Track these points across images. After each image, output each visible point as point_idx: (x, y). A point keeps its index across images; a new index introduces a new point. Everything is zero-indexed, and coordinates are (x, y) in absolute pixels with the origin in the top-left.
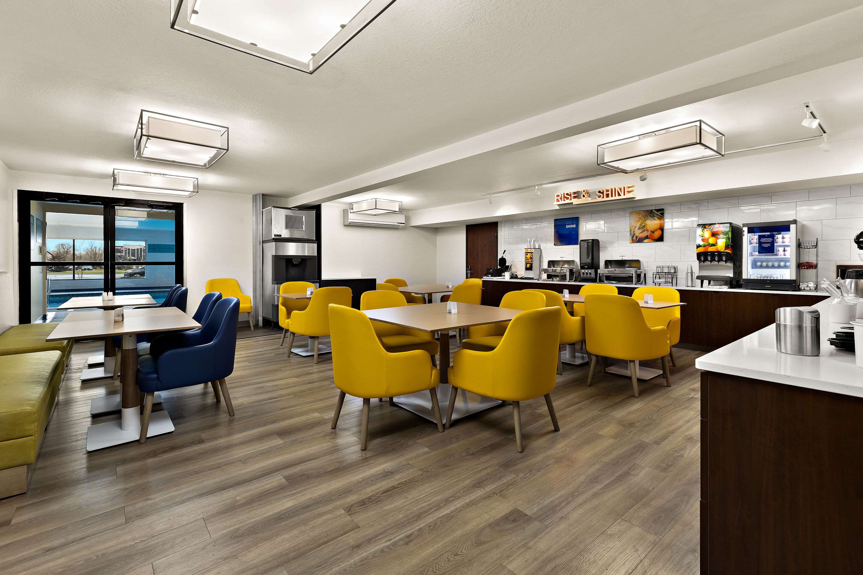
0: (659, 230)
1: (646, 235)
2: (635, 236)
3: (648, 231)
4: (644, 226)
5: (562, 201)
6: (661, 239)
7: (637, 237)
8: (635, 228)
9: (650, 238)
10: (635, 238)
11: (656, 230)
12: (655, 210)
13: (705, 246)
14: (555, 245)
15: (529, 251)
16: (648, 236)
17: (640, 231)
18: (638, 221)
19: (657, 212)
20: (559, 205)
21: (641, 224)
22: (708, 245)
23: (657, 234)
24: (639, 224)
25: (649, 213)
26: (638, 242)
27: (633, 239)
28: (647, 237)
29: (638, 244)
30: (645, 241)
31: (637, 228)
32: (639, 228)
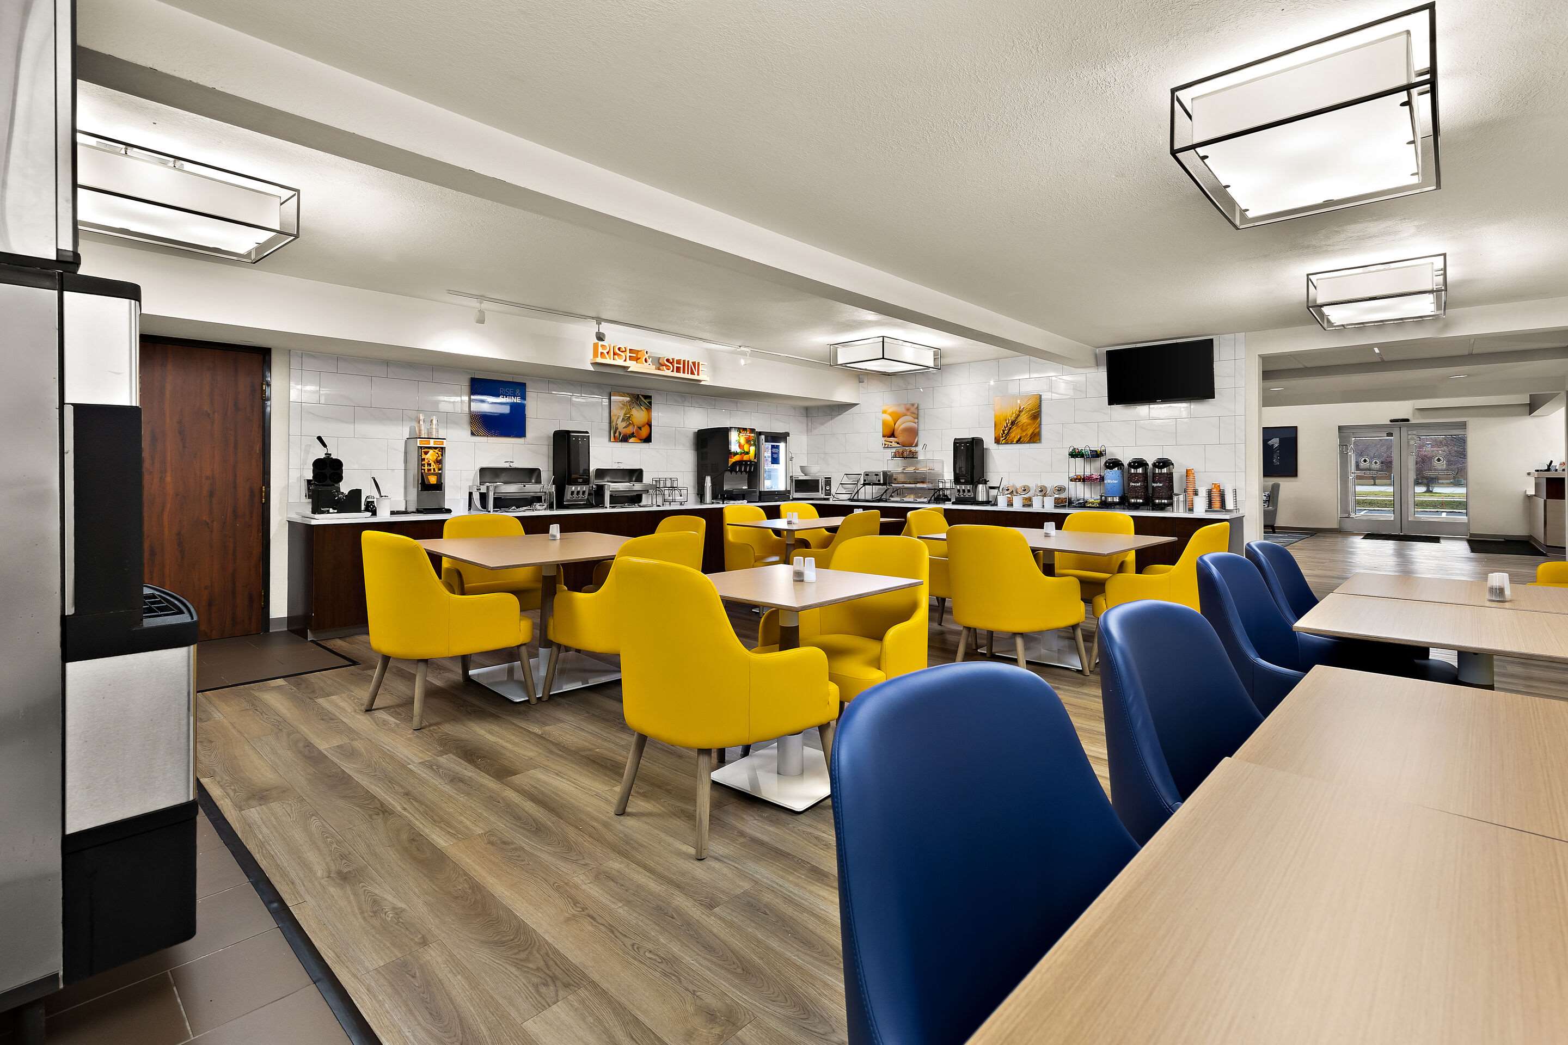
0: (647, 425)
1: (632, 432)
2: (618, 431)
3: (634, 426)
4: (629, 417)
5: (610, 359)
6: (648, 439)
7: (620, 434)
8: (618, 418)
9: (636, 437)
10: (617, 434)
11: (643, 426)
12: (642, 395)
13: (741, 453)
14: (473, 434)
15: (432, 445)
16: (633, 433)
17: (624, 424)
18: (622, 408)
19: (645, 399)
20: (595, 364)
21: (625, 414)
22: (743, 453)
23: (644, 433)
24: (623, 412)
25: (634, 397)
26: (621, 441)
27: (616, 435)
28: (632, 435)
29: (619, 444)
30: (631, 440)
31: (620, 419)
32: (623, 420)
